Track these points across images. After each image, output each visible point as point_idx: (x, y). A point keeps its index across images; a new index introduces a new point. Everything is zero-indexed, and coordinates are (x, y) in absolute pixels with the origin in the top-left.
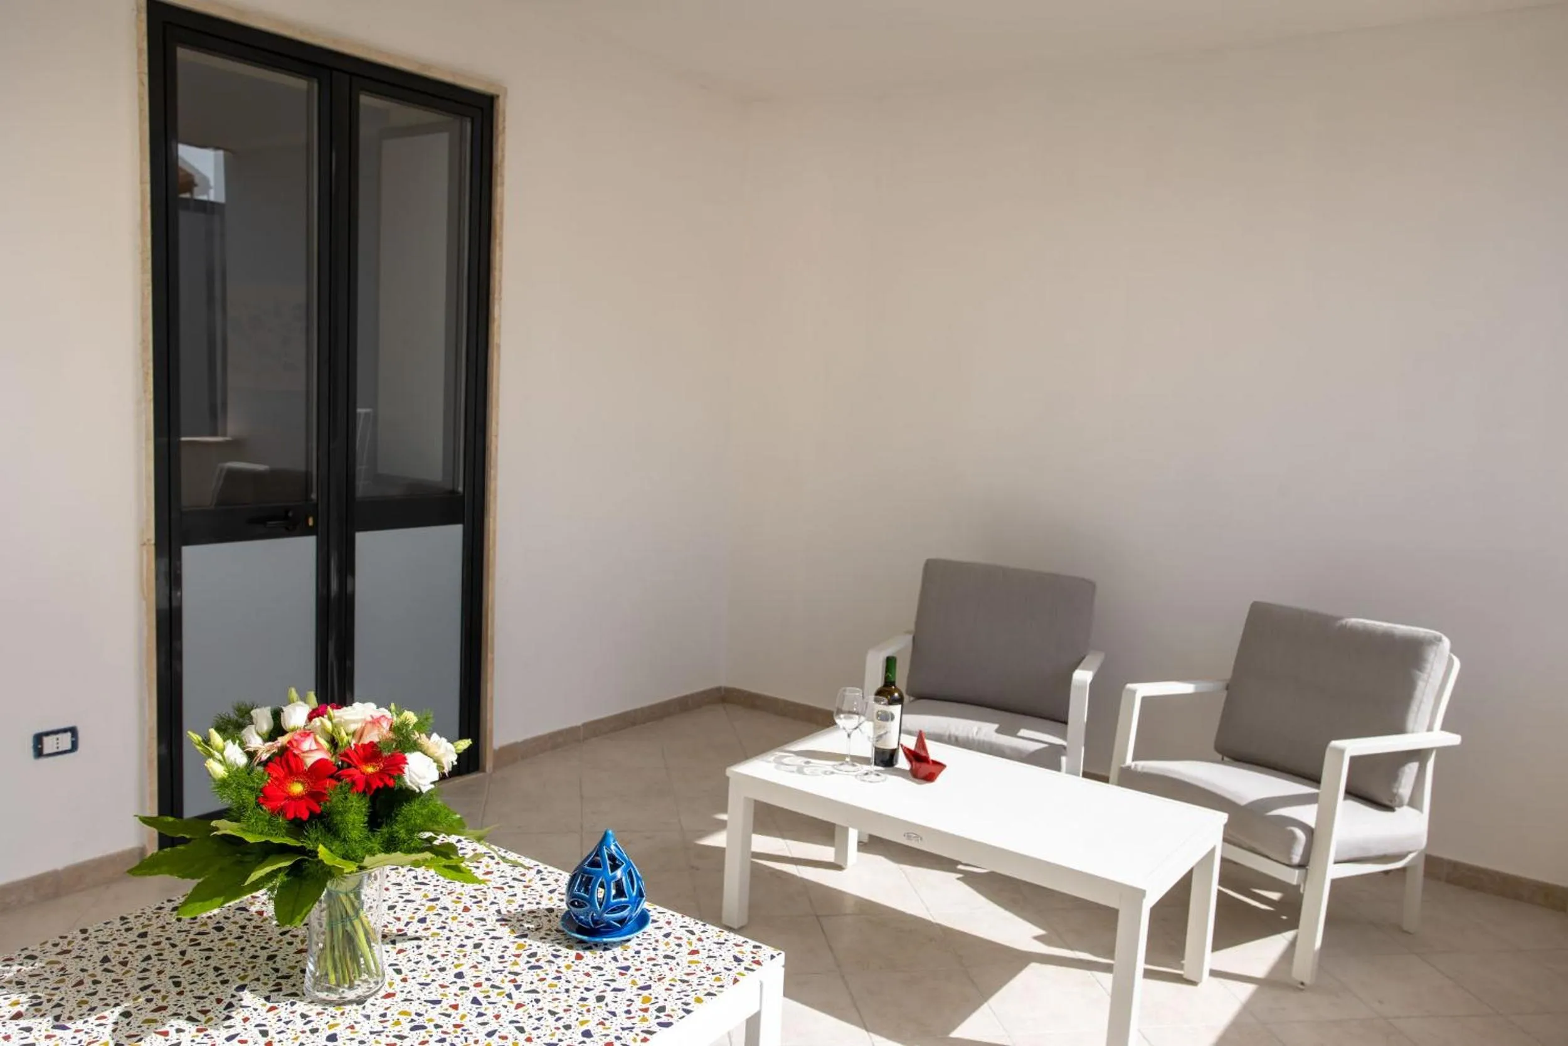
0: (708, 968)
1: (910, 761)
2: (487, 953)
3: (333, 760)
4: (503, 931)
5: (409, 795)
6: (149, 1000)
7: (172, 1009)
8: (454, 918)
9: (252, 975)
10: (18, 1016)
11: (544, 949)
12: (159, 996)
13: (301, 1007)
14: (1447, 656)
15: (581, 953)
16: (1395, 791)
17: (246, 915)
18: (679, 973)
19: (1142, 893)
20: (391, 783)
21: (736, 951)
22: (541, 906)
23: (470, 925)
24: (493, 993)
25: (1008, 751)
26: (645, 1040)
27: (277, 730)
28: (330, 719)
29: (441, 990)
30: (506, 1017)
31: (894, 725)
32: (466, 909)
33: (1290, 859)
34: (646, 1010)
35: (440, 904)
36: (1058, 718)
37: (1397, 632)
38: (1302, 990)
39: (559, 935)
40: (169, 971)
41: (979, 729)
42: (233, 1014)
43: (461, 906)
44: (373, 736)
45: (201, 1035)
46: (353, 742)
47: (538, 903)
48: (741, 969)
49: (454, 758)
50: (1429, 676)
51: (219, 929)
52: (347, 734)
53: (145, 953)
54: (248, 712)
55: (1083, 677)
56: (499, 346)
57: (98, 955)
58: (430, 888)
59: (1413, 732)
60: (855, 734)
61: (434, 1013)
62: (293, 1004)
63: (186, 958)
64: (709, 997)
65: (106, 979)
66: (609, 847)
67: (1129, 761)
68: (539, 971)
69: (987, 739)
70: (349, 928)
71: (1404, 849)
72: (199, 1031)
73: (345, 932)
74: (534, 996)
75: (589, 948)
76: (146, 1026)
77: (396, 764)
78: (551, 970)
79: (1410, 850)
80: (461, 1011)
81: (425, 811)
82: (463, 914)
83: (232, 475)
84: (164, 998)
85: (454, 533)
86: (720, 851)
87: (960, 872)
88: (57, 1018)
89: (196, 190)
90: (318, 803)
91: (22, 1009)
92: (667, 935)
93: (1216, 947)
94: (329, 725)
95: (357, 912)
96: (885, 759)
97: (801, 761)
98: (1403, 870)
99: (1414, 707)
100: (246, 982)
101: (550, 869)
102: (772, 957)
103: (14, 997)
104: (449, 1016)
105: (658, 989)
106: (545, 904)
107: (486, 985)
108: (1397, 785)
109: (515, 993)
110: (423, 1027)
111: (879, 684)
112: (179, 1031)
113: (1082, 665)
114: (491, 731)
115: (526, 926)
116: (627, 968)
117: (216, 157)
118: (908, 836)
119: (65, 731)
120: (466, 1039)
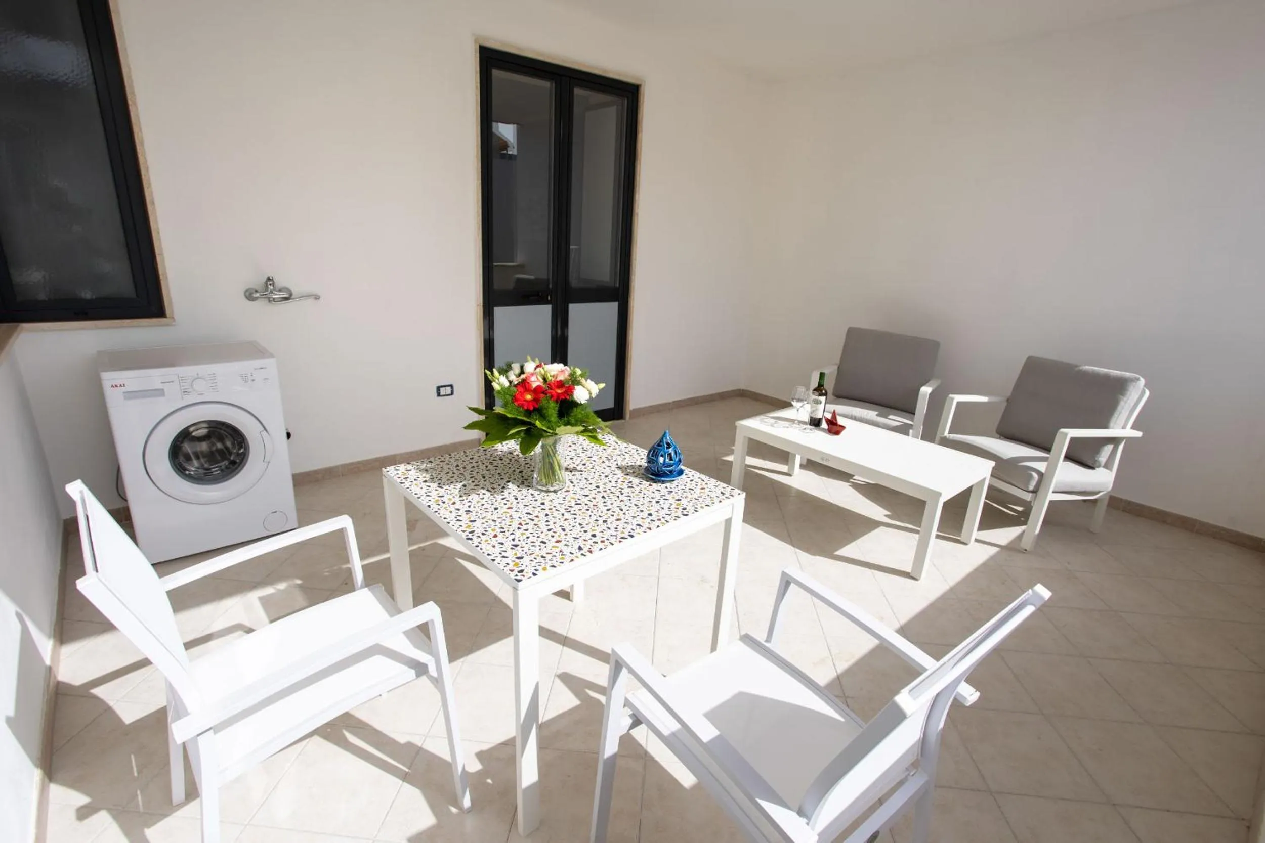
0: (708, 495)
1: (828, 424)
2: (610, 480)
3: (544, 386)
4: (619, 472)
5: (575, 404)
6: (473, 482)
7: (481, 486)
8: (598, 465)
9: (513, 477)
10: (425, 481)
11: (635, 481)
12: (477, 481)
13: (531, 491)
14: (1142, 389)
15: (652, 484)
16: (1096, 459)
17: (512, 455)
18: (695, 496)
19: (940, 494)
20: (568, 398)
21: (722, 490)
22: (636, 464)
23: (604, 468)
24: (611, 495)
25: (880, 425)
26: (675, 520)
27: (522, 372)
28: (543, 368)
29: (589, 492)
30: (615, 505)
31: (821, 407)
32: (603, 462)
33: (1028, 487)
34: (678, 508)
35: (592, 459)
36: (910, 411)
37: (1112, 374)
38: (1024, 553)
39: (643, 476)
40: (481, 472)
41: (868, 413)
42: (505, 491)
43: (601, 461)
44: (561, 378)
45: (492, 496)
46: (553, 379)
47: (635, 463)
48: (724, 497)
49: (597, 391)
50: (1128, 399)
51: (501, 459)
52: (551, 376)
53: (472, 465)
54: (510, 366)
55: (926, 390)
56: (637, 215)
57: (455, 464)
58: (589, 452)
59: (1113, 428)
60: (801, 409)
61: (586, 500)
62: (528, 490)
63: (488, 468)
64: (707, 507)
65: (457, 473)
66: (666, 438)
67: (946, 434)
68: (632, 489)
69: (872, 419)
70: (551, 461)
71: (1097, 489)
72: (491, 495)
73: (549, 462)
74: (629, 498)
75: (656, 482)
76: (471, 491)
77: (570, 391)
78: (638, 489)
79: (1101, 490)
80: (597, 500)
81: (583, 412)
82: (602, 464)
83: (519, 281)
84: (479, 482)
85: (614, 306)
86: (731, 463)
87: (852, 483)
88: (439, 484)
89: (509, 149)
90: (537, 404)
91: (427, 479)
92: (692, 481)
93: (980, 529)
94: (543, 372)
95: (554, 454)
96: (815, 423)
97: (773, 421)
98: (1095, 501)
99: (1116, 415)
100: (511, 480)
101: (642, 450)
102: (739, 494)
103: (424, 475)
104: (591, 501)
105: (684, 501)
106: (638, 463)
107: (609, 491)
108: (1098, 455)
109: (620, 496)
110: (580, 504)
111: (816, 385)
112: (484, 494)
113: (928, 384)
114: (629, 401)
115: (629, 471)
116: (671, 492)
117: (514, 127)
118: (822, 459)
119: (448, 386)
120: (598, 511)
